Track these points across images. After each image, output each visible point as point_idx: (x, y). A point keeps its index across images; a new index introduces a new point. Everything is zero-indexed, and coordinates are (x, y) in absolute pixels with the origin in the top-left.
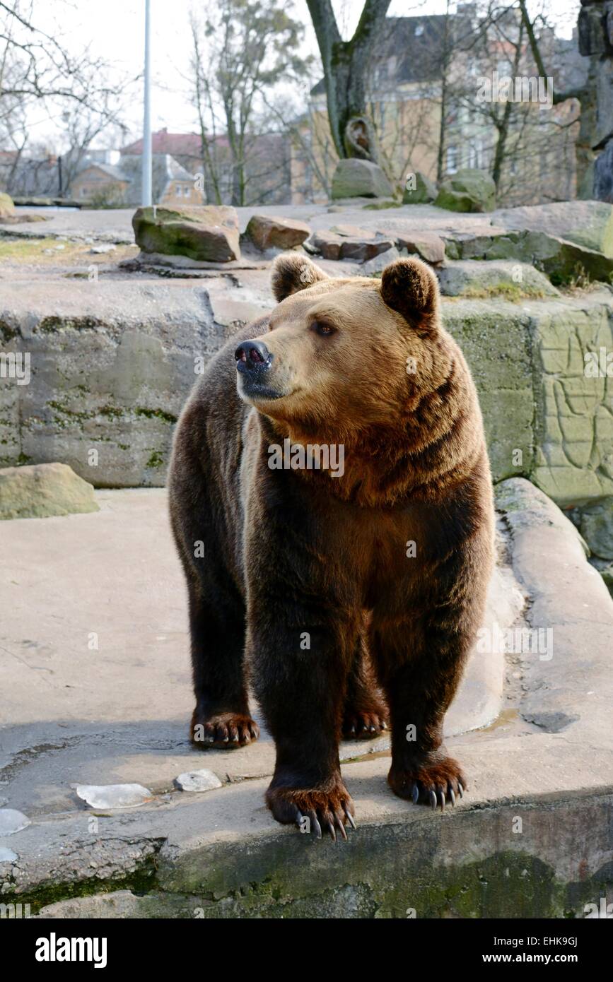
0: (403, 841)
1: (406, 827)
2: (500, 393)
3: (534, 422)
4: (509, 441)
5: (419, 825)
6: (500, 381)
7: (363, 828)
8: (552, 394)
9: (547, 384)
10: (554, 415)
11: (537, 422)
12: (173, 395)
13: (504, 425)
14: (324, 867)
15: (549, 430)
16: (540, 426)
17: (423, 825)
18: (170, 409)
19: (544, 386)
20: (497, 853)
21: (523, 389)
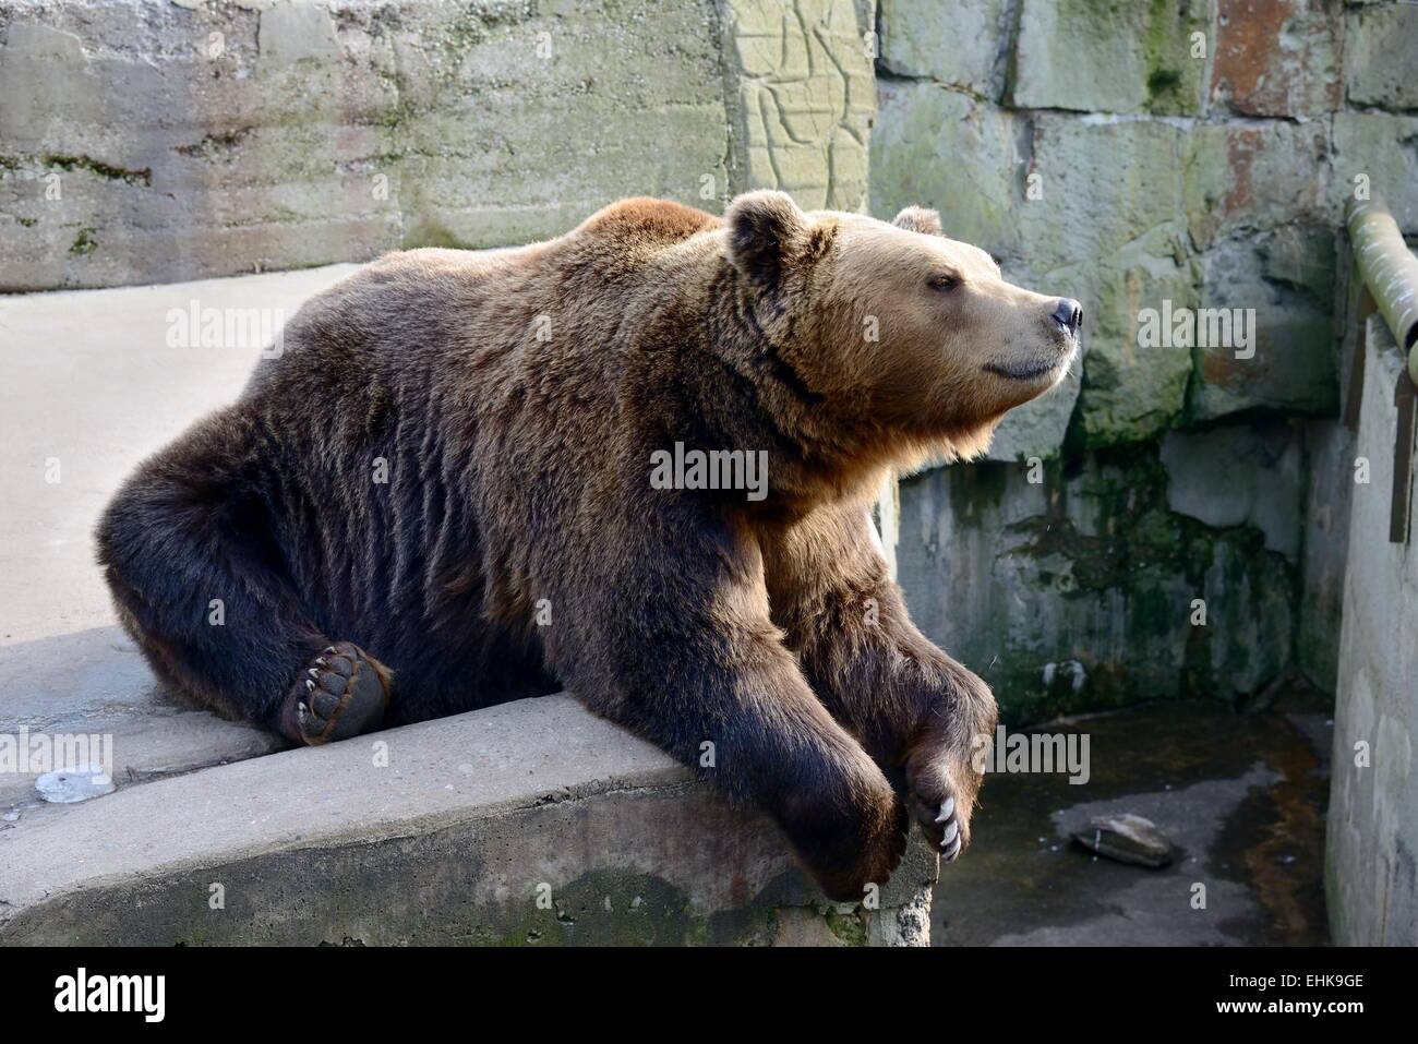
0: (420, 864)
1: (424, 840)
2: (670, 112)
3: (729, 156)
4: (689, 191)
5: (447, 836)
6: (668, 90)
7: (346, 847)
8: (759, 111)
9: (748, 95)
10: (762, 146)
11: (734, 158)
12: (108, 131)
13: (679, 164)
14: (282, 919)
15: (754, 169)
16: (740, 164)
17: (452, 836)
18: (104, 155)
19: (743, 98)
20: (587, 874)
21: (709, 103)
